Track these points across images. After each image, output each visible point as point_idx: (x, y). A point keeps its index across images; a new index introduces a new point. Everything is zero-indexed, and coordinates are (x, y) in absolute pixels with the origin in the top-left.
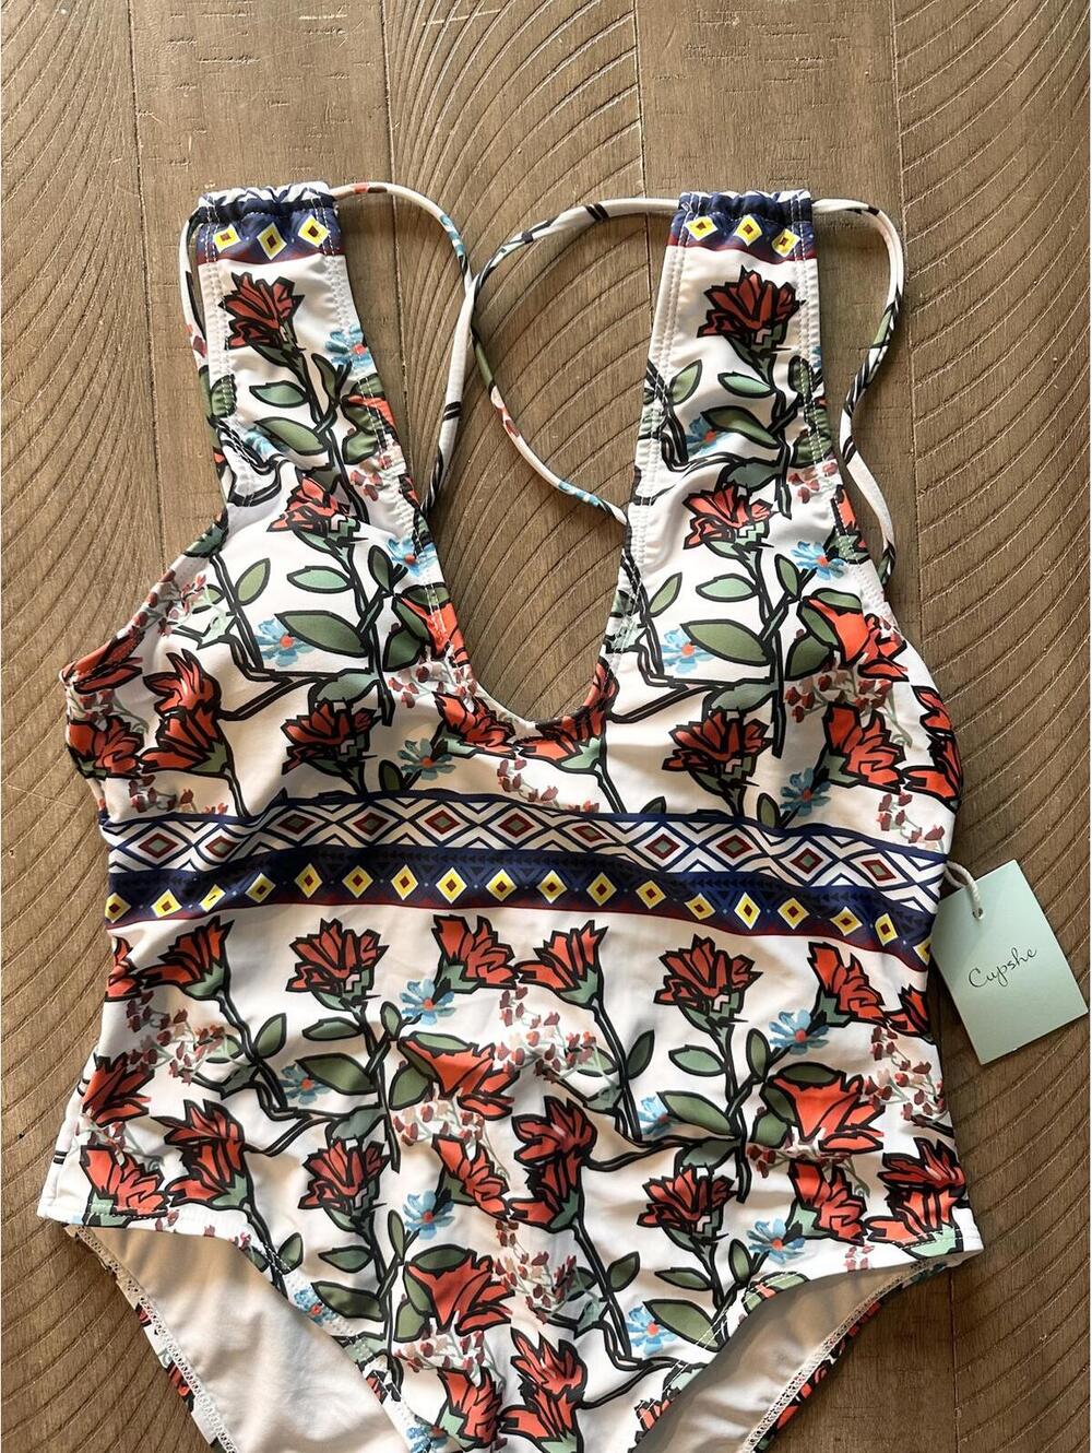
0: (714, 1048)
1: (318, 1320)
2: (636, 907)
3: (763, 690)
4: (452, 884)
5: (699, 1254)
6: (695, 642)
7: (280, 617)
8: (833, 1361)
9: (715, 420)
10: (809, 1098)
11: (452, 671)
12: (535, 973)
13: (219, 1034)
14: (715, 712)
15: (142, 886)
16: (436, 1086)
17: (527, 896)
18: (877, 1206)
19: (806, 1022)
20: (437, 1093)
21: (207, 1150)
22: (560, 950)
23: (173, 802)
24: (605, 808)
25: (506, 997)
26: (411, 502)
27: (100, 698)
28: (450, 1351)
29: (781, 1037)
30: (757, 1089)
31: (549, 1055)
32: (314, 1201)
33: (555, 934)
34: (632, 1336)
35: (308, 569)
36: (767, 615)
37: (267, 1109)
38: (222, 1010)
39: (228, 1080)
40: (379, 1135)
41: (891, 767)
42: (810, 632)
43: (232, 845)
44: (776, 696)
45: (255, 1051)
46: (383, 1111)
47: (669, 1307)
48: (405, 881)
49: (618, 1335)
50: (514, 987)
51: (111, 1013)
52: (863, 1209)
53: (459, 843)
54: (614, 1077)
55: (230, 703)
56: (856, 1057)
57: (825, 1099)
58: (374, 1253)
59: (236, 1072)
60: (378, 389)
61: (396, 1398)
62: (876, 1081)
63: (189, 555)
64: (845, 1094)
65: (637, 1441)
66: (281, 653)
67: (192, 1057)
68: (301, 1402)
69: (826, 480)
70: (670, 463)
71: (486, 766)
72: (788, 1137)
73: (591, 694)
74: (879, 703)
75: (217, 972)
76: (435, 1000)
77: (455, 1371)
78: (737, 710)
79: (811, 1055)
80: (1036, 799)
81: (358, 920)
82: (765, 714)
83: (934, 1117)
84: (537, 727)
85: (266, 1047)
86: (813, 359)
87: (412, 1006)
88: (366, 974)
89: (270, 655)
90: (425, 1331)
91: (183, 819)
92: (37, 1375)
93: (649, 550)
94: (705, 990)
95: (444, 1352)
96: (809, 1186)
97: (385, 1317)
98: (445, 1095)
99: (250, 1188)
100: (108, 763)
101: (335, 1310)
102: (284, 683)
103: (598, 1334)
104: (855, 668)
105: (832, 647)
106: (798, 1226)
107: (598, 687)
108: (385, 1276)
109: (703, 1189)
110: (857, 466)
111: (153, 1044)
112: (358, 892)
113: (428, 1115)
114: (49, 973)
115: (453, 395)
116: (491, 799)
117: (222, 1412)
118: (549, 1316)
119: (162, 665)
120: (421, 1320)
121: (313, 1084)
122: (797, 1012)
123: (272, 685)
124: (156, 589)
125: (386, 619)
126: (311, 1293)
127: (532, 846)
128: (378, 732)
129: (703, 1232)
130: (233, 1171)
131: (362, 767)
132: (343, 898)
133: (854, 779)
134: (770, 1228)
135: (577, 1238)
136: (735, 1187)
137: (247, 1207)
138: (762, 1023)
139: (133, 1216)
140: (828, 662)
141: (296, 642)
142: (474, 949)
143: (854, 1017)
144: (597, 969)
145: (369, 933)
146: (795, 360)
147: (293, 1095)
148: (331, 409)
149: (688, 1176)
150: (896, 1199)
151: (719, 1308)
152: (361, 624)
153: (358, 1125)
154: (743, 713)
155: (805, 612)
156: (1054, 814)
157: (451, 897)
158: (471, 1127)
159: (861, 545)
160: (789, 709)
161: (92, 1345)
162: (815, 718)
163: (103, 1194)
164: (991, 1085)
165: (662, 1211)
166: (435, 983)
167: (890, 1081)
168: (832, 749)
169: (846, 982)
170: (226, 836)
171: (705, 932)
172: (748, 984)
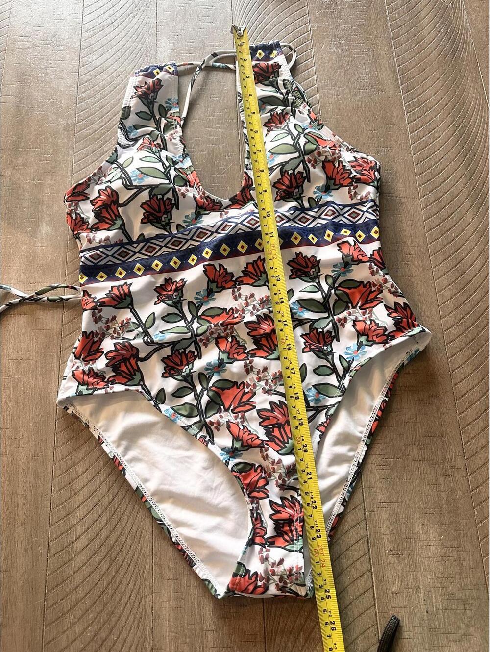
4: (207, 253)
5: (327, 360)
6: (273, 154)
7: (138, 169)
12: (243, 280)
13: (128, 321)
14: (284, 172)
15: (92, 270)
17: (234, 253)
21: (122, 364)
22: (251, 269)
25: (233, 291)
26: (183, 144)
29: (336, 272)
32: (167, 375)
33: (248, 264)
35: (146, 157)
36: (294, 139)
38: (131, 312)
40: (192, 348)
41: (349, 178)
42: (309, 141)
43: (128, 254)
44: (303, 161)
46: (194, 339)
47: (321, 387)
48: (193, 259)
50: (236, 287)
51: (87, 315)
53: (208, 240)
55: (122, 201)
61: (213, 443)
62: (376, 282)
63: (107, 161)
66: (139, 179)
67: (119, 331)
73: (244, 182)
74: (339, 157)
75: (128, 299)
76: (208, 296)
78: (292, 169)
79: (349, 276)
81: (177, 277)
82: (301, 168)
84: (229, 200)
87: (199, 301)
88: (180, 292)
89: (135, 180)
90: (219, 410)
94: (306, 269)
99: (142, 376)
101: (182, 415)
102: (140, 189)
106: (362, 342)
107: (246, 180)
109: (321, 336)
111: (103, 330)
112: (176, 267)
113: (212, 333)
118: (272, 392)
123: (136, 190)
124: (96, 171)
125: (173, 173)
126: (171, 410)
128: (174, 211)
130: (134, 371)
131: (170, 226)
132: (171, 270)
133: (338, 186)
134: (352, 347)
136: (333, 334)
137: (141, 383)
141: (143, 175)
142: (219, 276)
144: (265, 272)
145: (181, 280)
149: (315, 332)
152: (165, 171)
154: (294, 170)
155: (306, 136)
157: (208, 257)
158: (228, 332)
159: (320, 123)
160: (309, 165)
162: (319, 167)
166: (207, 291)
168: (329, 178)
170: (125, 250)
171: (299, 250)
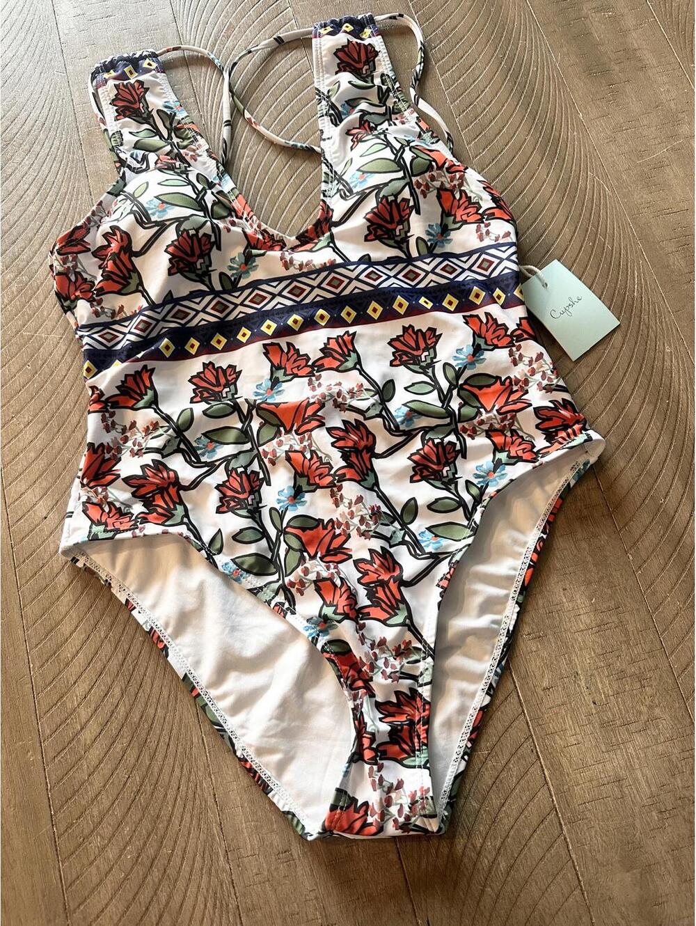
0: (428, 380)
1: (237, 580)
2: (368, 320)
3: (402, 183)
4: (269, 327)
5: (448, 490)
6: (364, 172)
7: (157, 197)
8: (545, 536)
9: (352, 103)
10: (485, 394)
11: (248, 224)
12: (323, 364)
13: (156, 426)
14: (382, 199)
15: (102, 358)
16: (282, 429)
17: (310, 324)
18: (540, 442)
19: (471, 350)
20: (283, 432)
21: (158, 497)
22: (333, 345)
23: (113, 314)
24: (339, 261)
25: (310, 381)
26: (214, 159)
27: (70, 259)
28: (319, 569)
29: (460, 361)
30: (455, 392)
31: (339, 394)
32: (225, 509)
33: (329, 339)
34: (423, 544)
35: (166, 180)
36: (395, 153)
37: (190, 463)
38: (156, 412)
39: (165, 446)
40: (255, 466)
41: (477, 213)
42: (418, 156)
43: (149, 324)
44: (410, 184)
45: (178, 426)
46: (255, 452)
47: (441, 529)
48: (244, 334)
49: (415, 546)
50: (314, 376)
51: (93, 420)
52: (534, 446)
53: (269, 307)
54: (377, 397)
55: (137, 247)
56: (504, 365)
57: (494, 393)
58: (265, 534)
59: (169, 441)
60: (190, 121)
61: (293, 613)
62: (519, 377)
63: (109, 193)
64: (504, 387)
65: (442, 596)
66: (160, 212)
67: (142, 441)
68: (235, 634)
69: (410, 116)
70: (336, 125)
71: (274, 257)
72: (479, 413)
73: (320, 213)
74: (461, 185)
75: (150, 393)
76: (272, 389)
77: (324, 579)
78: (392, 195)
79: (479, 369)
80: (556, 232)
81: (223, 361)
82: (406, 193)
83: (555, 381)
84: (297, 238)
85: (183, 424)
86: (391, 74)
87: (260, 397)
88: (232, 387)
89: (153, 214)
90: (302, 559)
91: (119, 323)
92: (67, 664)
93: (334, 156)
94: (415, 353)
95: (316, 569)
96: (499, 440)
97: (279, 569)
98: (287, 432)
99: (186, 510)
100: (78, 293)
101: (248, 571)
102: (162, 226)
103: (404, 548)
104: (444, 169)
105: (430, 161)
106: (500, 460)
107: (323, 209)
108: (273, 546)
109: (440, 450)
110: (423, 105)
111: (119, 443)
112: (220, 347)
113: (280, 444)
114: (54, 423)
115: (226, 117)
116: (280, 280)
117: (187, 657)
118: (371, 533)
119: (101, 241)
120: (298, 554)
121: (214, 445)
122: (465, 347)
123: (157, 228)
124: (94, 208)
125: (209, 199)
126: (231, 564)
127: (307, 301)
128: (214, 253)
129: (447, 476)
130: (174, 503)
131: (210, 276)
132: (214, 351)
133: (460, 224)
134: (485, 467)
135: (378, 496)
136: (458, 447)
137: (185, 520)
138: (448, 359)
139: (118, 531)
140: (430, 168)
141: (165, 206)
142: (288, 360)
143: (496, 347)
144: (355, 351)
145: (230, 366)
146: (383, 75)
147: (203, 454)
148: (169, 135)
149: (430, 443)
150: (550, 437)
151: (468, 519)
152: (197, 198)
153: (243, 460)
154: (396, 196)
155: (413, 151)
156: (568, 237)
157: (270, 332)
158: (306, 443)
159: (434, 135)
160: (418, 191)
161: (100, 637)
162: (433, 195)
163: (99, 523)
164: (582, 371)
165: (422, 470)
166: (271, 379)
167: (526, 375)
168: (446, 214)
169: (487, 331)
170: (144, 318)
171: (407, 322)
172: (436, 343)
